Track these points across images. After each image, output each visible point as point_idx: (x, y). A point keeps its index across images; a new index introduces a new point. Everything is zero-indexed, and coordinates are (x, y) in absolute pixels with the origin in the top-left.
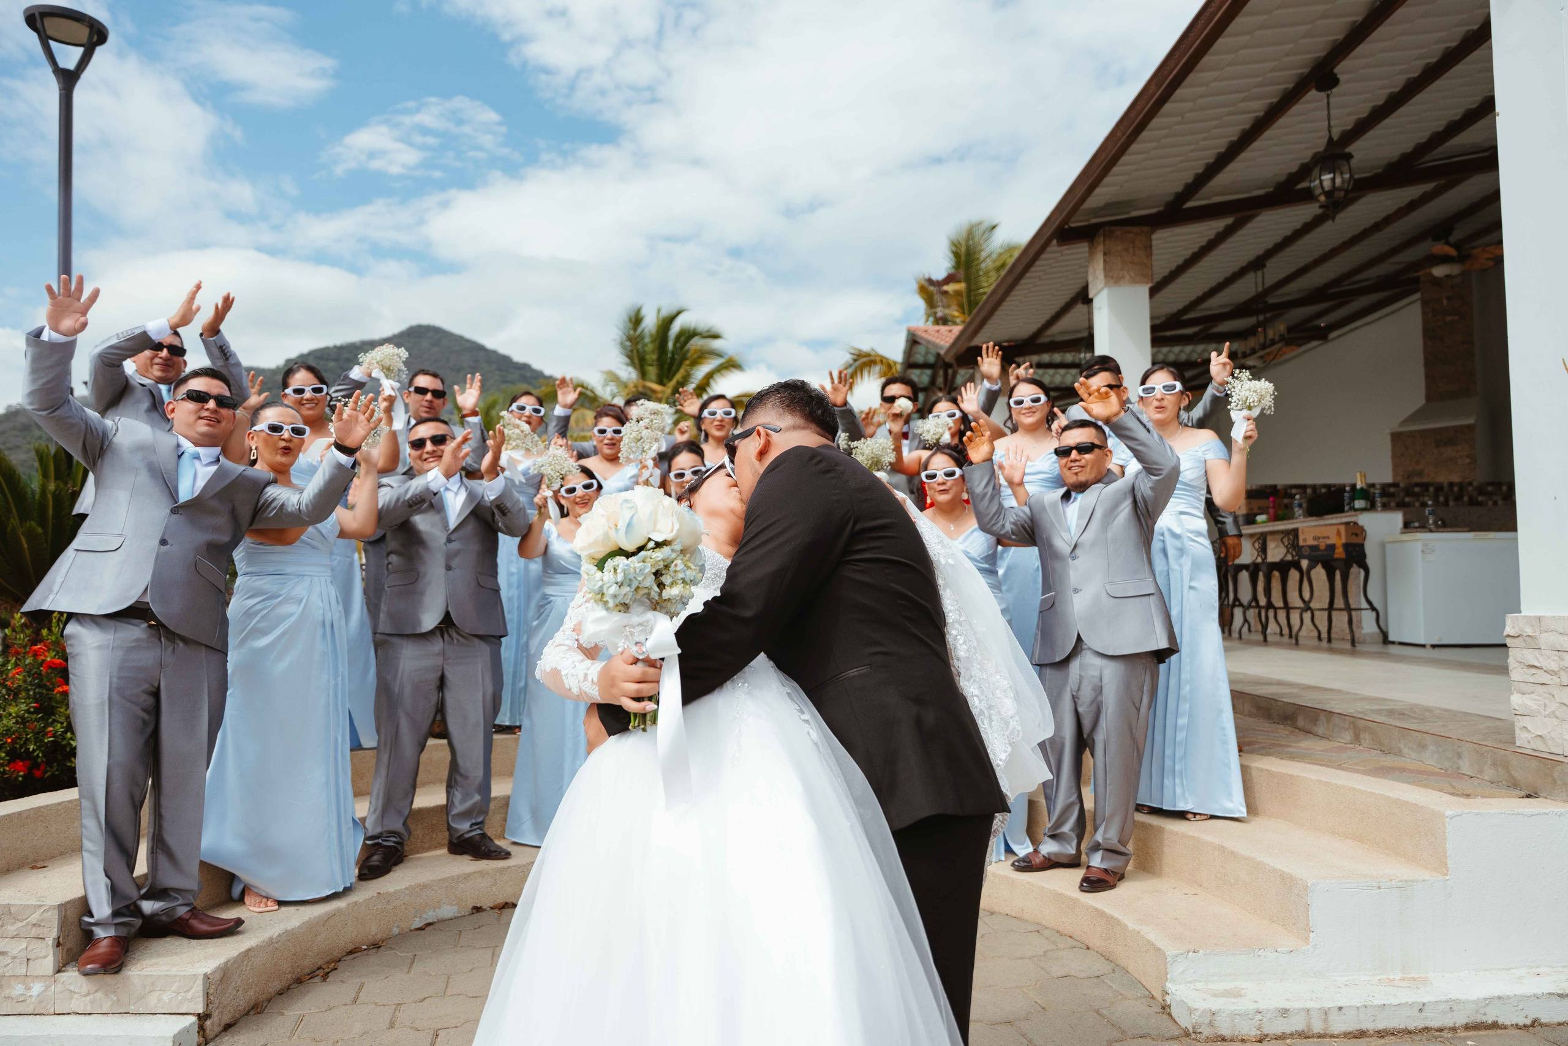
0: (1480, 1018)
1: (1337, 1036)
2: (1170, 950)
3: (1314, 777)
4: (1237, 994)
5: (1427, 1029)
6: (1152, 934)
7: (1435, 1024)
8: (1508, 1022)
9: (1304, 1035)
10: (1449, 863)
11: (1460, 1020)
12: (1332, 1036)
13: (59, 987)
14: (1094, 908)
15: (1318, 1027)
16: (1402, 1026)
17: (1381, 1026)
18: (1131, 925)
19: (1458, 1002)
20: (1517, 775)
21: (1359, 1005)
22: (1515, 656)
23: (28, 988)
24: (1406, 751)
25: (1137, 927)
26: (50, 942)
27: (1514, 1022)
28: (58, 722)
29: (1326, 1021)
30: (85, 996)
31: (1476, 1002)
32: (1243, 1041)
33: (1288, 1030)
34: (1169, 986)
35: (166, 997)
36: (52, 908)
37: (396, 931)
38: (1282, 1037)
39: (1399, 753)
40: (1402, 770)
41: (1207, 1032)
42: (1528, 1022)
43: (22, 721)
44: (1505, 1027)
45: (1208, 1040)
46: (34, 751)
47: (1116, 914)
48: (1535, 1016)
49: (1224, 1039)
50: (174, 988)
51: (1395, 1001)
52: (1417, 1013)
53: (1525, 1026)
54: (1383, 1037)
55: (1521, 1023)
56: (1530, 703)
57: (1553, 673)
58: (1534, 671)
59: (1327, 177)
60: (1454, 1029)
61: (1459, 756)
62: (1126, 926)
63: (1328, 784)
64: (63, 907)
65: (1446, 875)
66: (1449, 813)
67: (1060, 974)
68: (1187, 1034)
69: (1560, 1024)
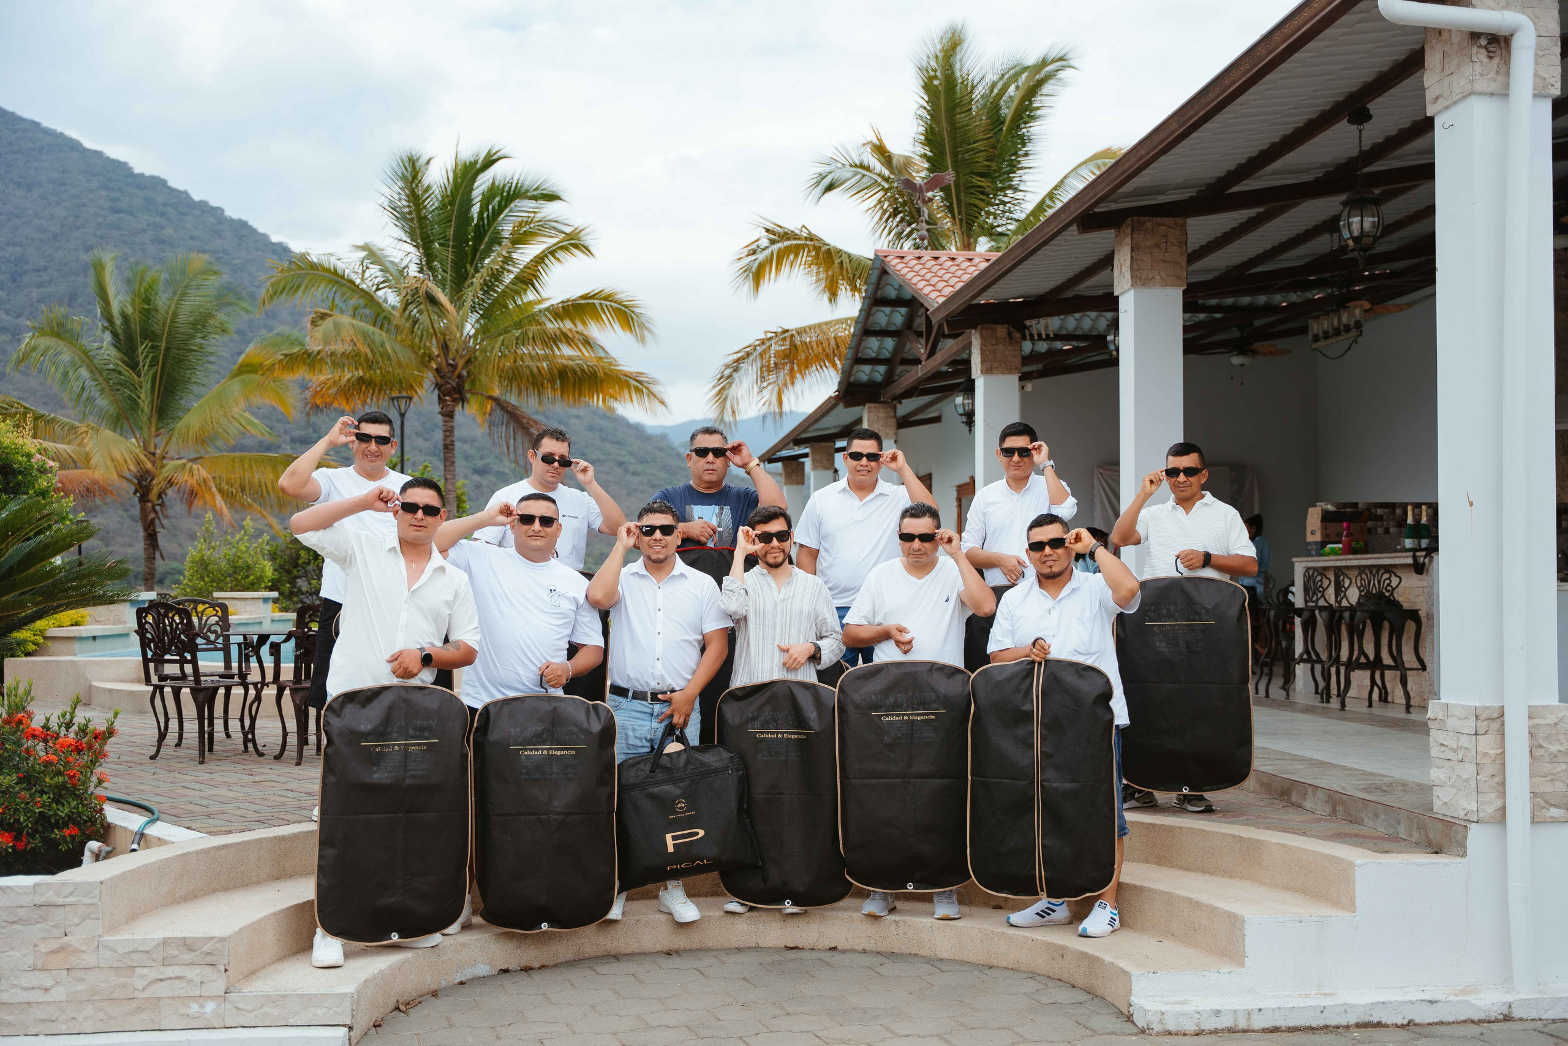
0: (1367, 1019)
1: (1258, 1031)
2: (1135, 972)
3: (1274, 840)
4: (1185, 1003)
5: (1326, 1027)
6: (1122, 964)
7: (1333, 1022)
8: (1390, 1022)
9: (1231, 1031)
10: (1358, 902)
11: (1353, 1020)
12: (1253, 1031)
14: (1078, 951)
15: (1242, 1024)
16: (1308, 1024)
17: (1291, 1024)
18: (1108, 958)
19: (1351, 1006)
20: (1431, 836)
21: (1275, 1007)
22: (1436, 735)
23: (202, 1007)
24: (1366, 820)
25: (1112, 960)
26: (221, 968)
27: (1394, 1022)
28: (42, 792)
29: (1249, 1019)
30: (250, 1012)
31: (1365, 1006)
32: (1185, 1035)
33: (1220, 1027)
34: (1134, 999)
35: (320, 1013)
36: (222, 939)
37: (444, 984)
38: (1215, 1032)
39: (1361, 823)
40: (1356, 835)
41: (1157, 1028)
42: (1405, 1022)
44: (1387, 1026)
45: (1158, 1034)
46: (25, 821)
47: (1097, 954)
48: (1411, 1018)
49: (1170, 1033)
50: (326, 1004)
51: (1302, 1005)
52: (1319, 1014)
53: (1402, 1025)
54: (1292, 1032)
55: (1399, 1023)
56: (1441, 776)
57: (1455, 751)
58: (1443, 748)
59: (1356, 220)
60: (1348, 1027)
61: (1399, 823)
62: (1103, 961)
63: (1284, 846)
65: (1354, 912)
66: (1358, 862)
67: (1048, 1002)
68: (1143, 1031)
69: (1429, 1024)
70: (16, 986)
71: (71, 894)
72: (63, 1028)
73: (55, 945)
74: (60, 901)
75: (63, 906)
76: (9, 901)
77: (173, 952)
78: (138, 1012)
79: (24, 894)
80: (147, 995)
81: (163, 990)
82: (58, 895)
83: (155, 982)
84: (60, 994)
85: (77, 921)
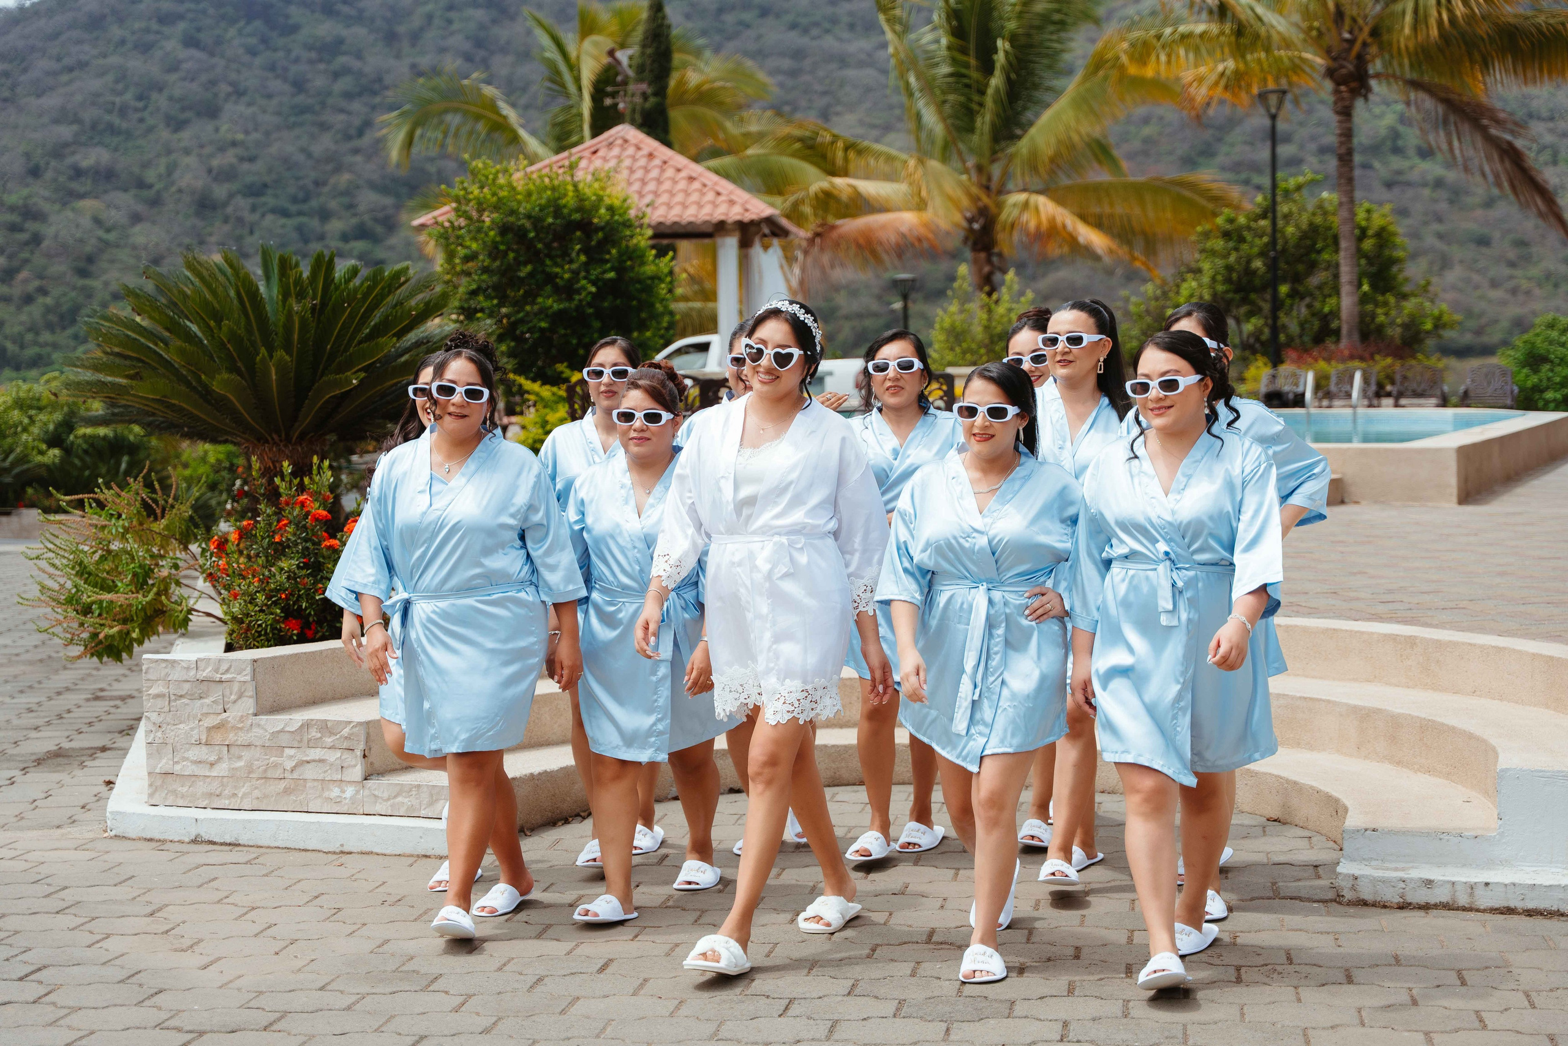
1: (1484, 911)
9: (1446, 906)
12: (1478, 910)
13: (367, 792)
15: (1463, 900)
16: (1555, 908)
17: (1531, 905)
21: (1507, 882)
23: (343, 792)
26: (359, 753)
29: (1471, 894)
30: (387, 800)
32: (1384, 906)
33: (1432, 901)
36: (360, 724)
38: (1425, 906)
41: (1348, 895)
43: (292, 576)
49: (1365, 903)
51: (1547, 883)
54: (1531, 915)
64: (367, 725)
70: (187, 759)
71: (227, 671)
72: (225, 803)
73: (217, 720)
74: (218, 677)
75: (221, 682)
76: (176, 675)
77: (314, 733)
78: (287, 791)
79: (188, 669)
80: (295, 775)
81: (309, 772)
82: (216, 671)
83: (302, 763)
84: (222, 769)
85: (233, 697)
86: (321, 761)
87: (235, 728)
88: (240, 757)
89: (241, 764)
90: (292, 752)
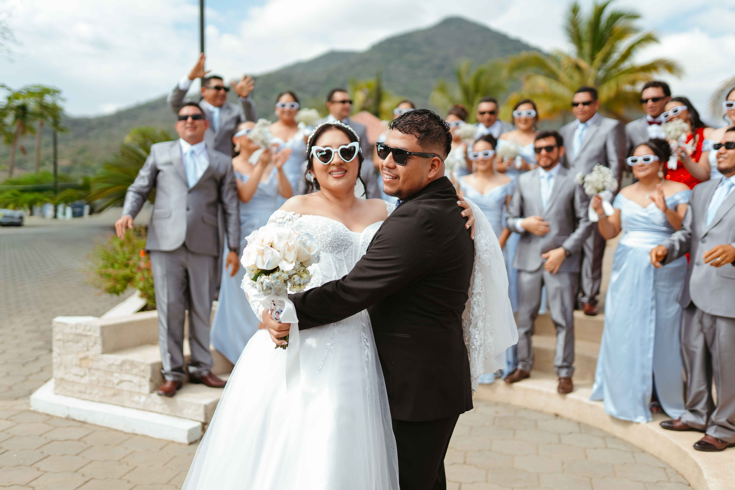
13: (151, 400)
23: (140, 398)
26: (148, 380)
30: (160, 405)
35: (190, 412)
36: (148, 365)
50: (193, 408)
64: (153, 365)
70: (71, 373)
73: (84, 355)
74: (84, 333)
75: (86, 336)
76: (67, 330)
77: (128, 367)
78: (115, 395)
79: (72, 328)
80: (118, 387)
81: (124, 386)
82: (84, 330)
83: (121, 381)
84: (86, 380)
85: (92, 344)
86: (131, 381)
87: (92, 360)
88: (94, 374)
89: (94, 378)
90: (116, 375)
